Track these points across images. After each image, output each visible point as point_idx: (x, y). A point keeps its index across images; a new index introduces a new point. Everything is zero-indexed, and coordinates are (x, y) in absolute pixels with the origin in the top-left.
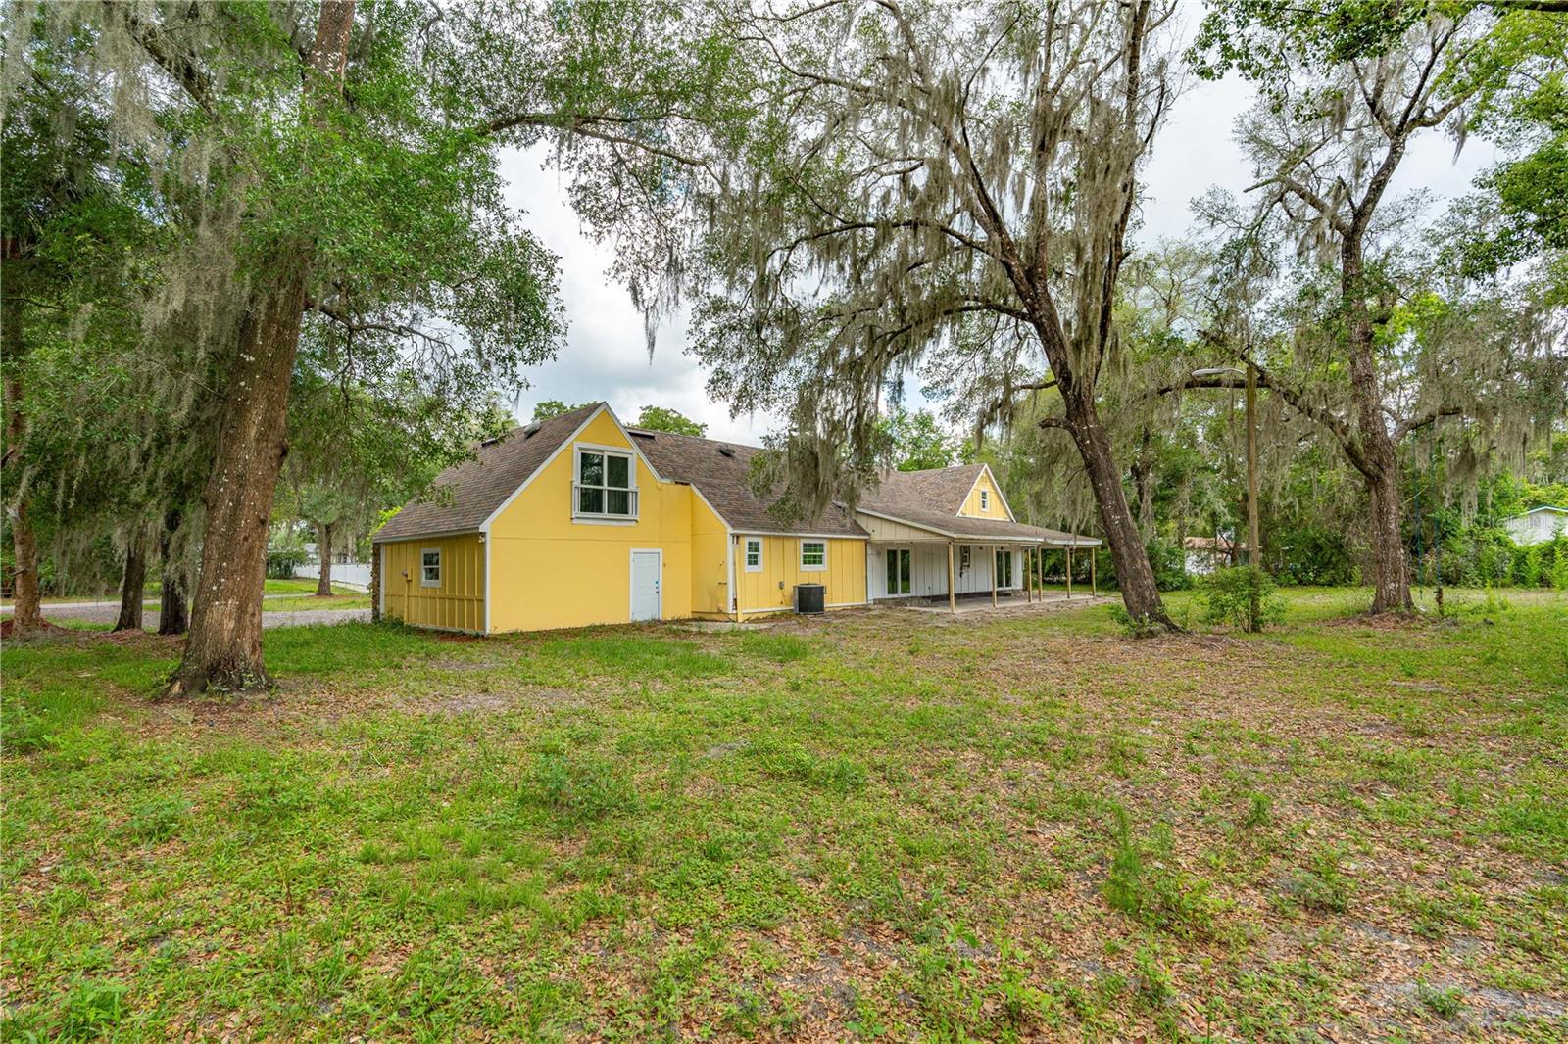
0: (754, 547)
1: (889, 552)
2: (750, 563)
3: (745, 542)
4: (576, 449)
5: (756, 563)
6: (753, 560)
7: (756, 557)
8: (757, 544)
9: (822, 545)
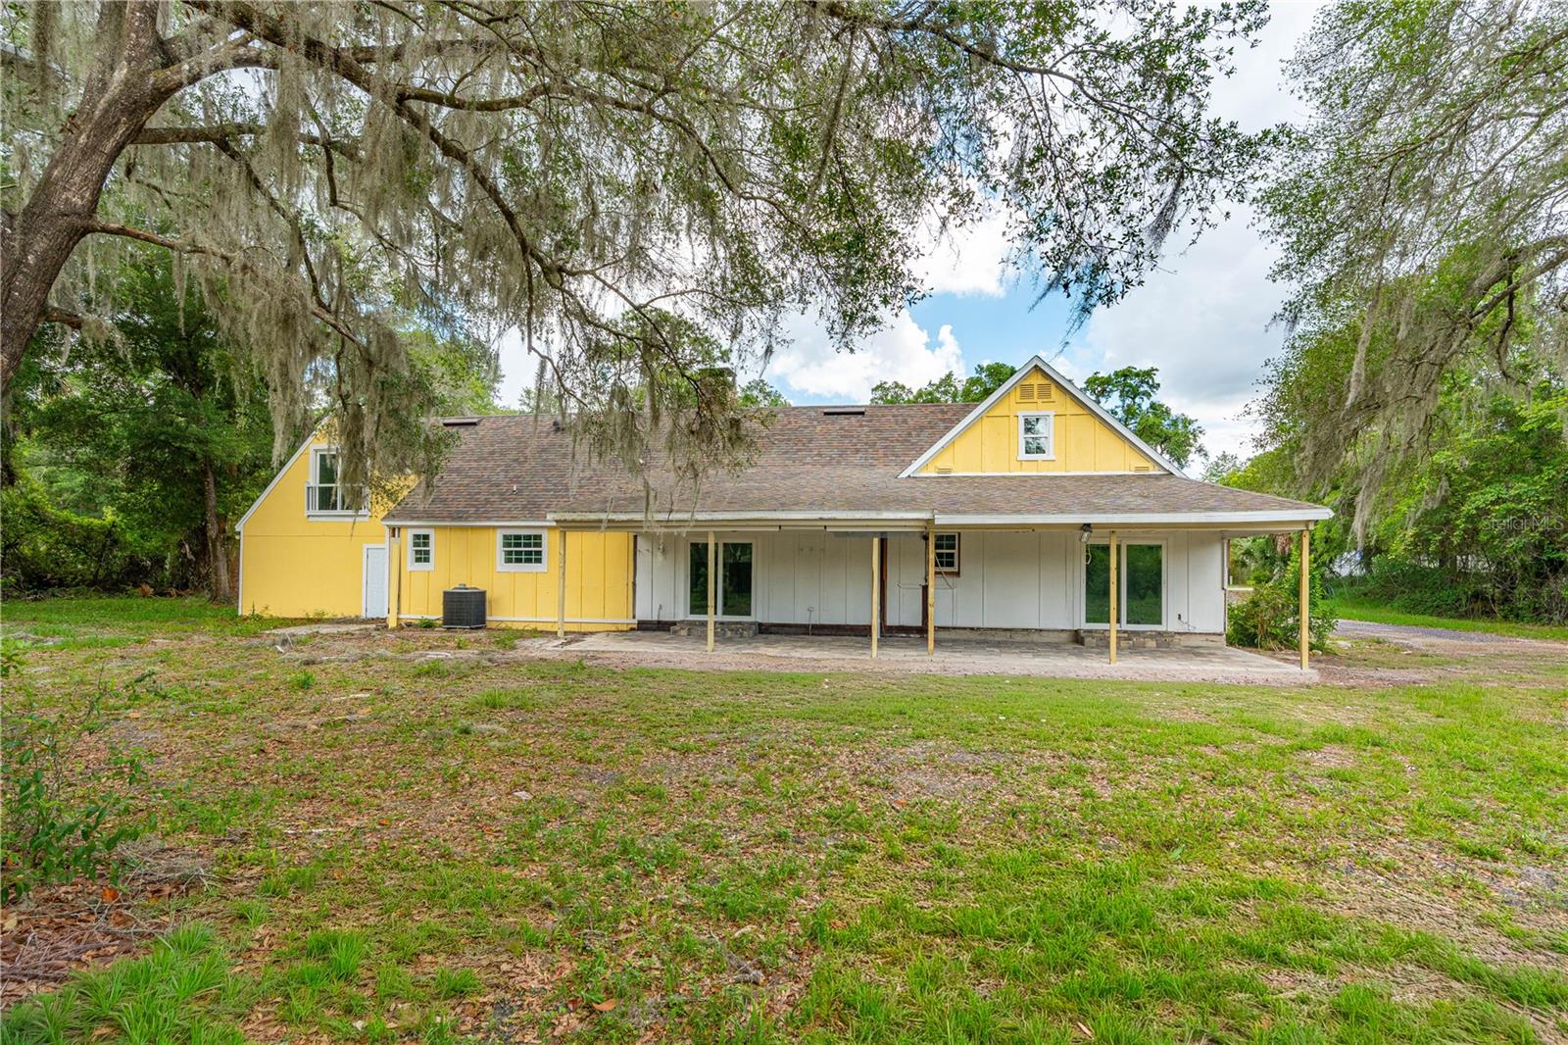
0: (422, 540)
1: (694, 546)
2: (418, 560)
3: (408, 536)
4: (312, 452)
5: (427, 560)
6: (422, 557)
7: (427, 553)
8: (426, 537)
9: (539, 537)
